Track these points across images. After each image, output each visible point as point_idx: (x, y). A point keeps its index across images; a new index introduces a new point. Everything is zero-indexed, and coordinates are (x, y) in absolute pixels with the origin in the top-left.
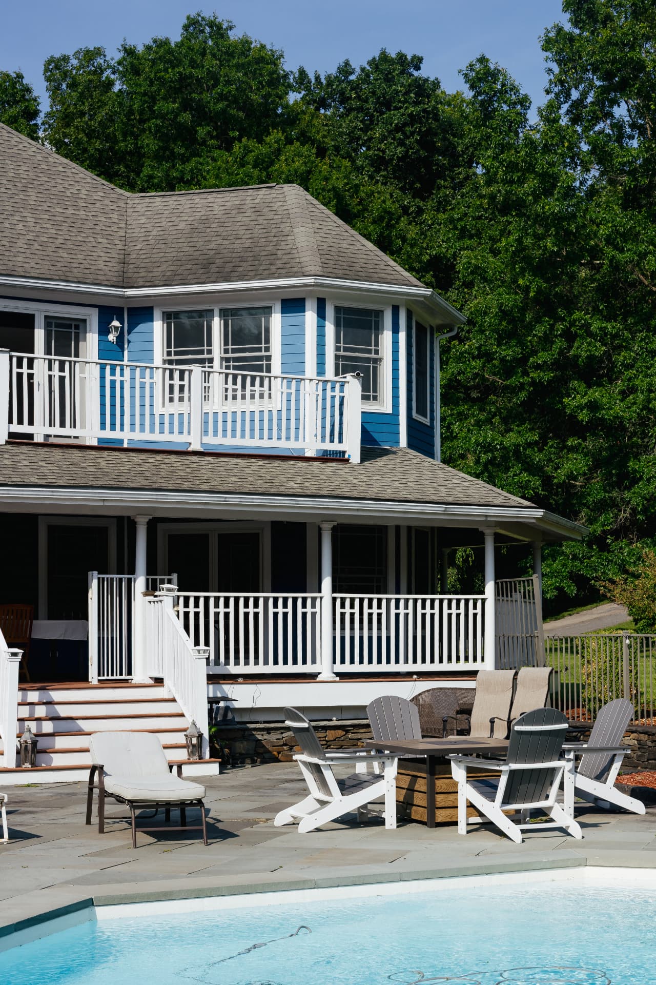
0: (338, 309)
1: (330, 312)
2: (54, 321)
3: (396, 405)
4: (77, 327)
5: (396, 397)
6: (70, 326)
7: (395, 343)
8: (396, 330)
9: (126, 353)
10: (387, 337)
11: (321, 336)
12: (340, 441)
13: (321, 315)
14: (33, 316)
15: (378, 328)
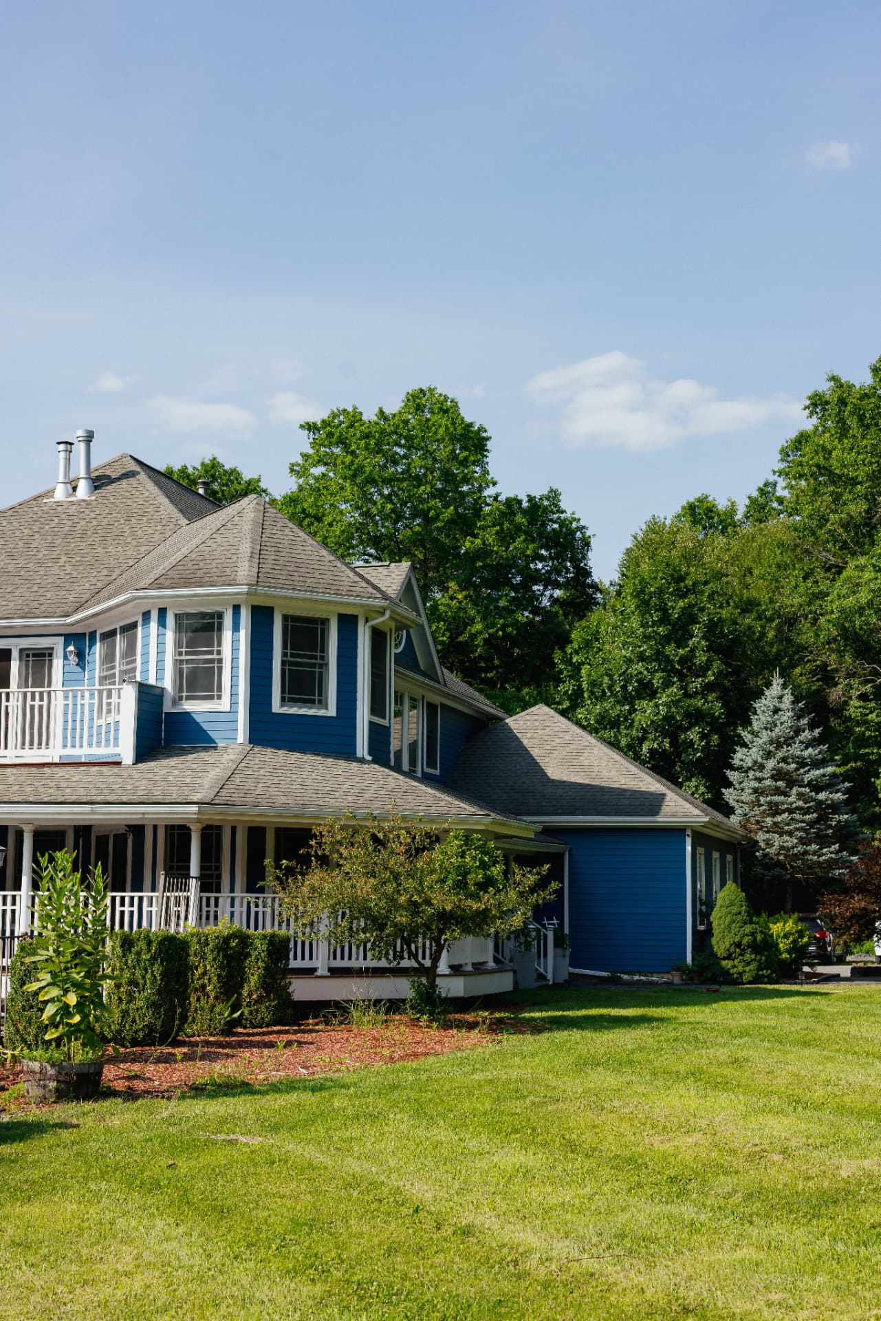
0: (178, 617)
1: (170, 620)
2: (31, 652)
3: (234, 703)
4: (51, 655)
5: (233, 695)
6: (44, 655)
7: (235, 641)
8: (236, 628)
9: (86, 672)
10: (227, 634)
11: (161, 644)
12: (116, 745)
13: (162, 623)
14: (10, 650)
15: (220, 629)
